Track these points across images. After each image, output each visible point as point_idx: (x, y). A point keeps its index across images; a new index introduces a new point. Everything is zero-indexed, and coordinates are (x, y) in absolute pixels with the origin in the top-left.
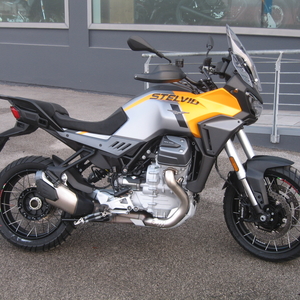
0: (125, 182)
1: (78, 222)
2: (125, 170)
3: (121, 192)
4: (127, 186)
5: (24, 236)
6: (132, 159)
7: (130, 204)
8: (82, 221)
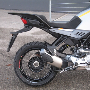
0: (83, 51)
1: (62, 72)
2: (82, 45)
3: (82, 56)
4: (84, 53)
5: (33, 80)
6: (86, 40)
7: (86, 61)
8: (64, 71)
